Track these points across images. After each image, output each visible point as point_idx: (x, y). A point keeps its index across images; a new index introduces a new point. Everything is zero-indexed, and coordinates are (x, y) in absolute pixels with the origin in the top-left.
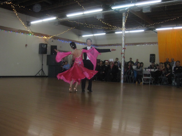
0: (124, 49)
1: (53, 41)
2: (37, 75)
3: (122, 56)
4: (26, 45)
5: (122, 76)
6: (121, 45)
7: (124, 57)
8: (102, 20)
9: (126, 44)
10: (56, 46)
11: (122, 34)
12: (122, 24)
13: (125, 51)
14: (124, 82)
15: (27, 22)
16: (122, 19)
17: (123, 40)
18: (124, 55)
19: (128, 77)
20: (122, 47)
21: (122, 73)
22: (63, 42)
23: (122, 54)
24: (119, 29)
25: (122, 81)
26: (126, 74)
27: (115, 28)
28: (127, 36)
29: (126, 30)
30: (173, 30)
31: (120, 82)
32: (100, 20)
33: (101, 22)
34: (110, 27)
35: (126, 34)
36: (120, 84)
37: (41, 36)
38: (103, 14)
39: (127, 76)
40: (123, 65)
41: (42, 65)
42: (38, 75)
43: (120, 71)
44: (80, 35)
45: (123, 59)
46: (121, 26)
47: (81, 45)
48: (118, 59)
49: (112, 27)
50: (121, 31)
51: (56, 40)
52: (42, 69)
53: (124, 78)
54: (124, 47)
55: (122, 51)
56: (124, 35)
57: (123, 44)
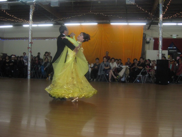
0: (31, 43)
3: (29, 51)
5: (29, 72)
7: (31, 52)
8: (6, 11)
9: (33, 38)
11: (28, 28)
13: (31, 45)
14: (31, 77)
17: (30, 34)
18: (31, 49)
19: (36, 72)
20: (29, 41)
21: (29, 68)
23: (28, 48)
24: (26, 22)
25: (29, 77)
26: (33, 70)
27: (21, 21)
28: (34, 30)
29: (33, 24)
30: (81, 26)
31: (27, 78)
32: (3, 10)
33: (5, 13)
34: (16, 19)
35: (33, 28)
36: (27, 80)
38: (9, 4)
39: (34, 71)
40: (29, 59)
43: (27, 66)
45: (30, 54)
46: (28, 19)
48: (26, 53)
49: (18, 19)
50: (28, 24)
53: (31, 74)
54: (31, 41)
55: (29, 45)
56: (31, 29)
57: (30, 38)
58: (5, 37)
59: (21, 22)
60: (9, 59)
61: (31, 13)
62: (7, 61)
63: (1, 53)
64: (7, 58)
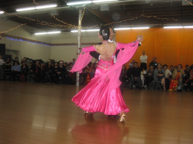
0: (80, 49)
1: (0, 39)
5: (78, 79)
6: (76, 44)
8: (56, 16)
9: (82, 44)
10: (5, 44)
11: (77, 33)
12: (78, 22)
13: (80, 51)
14: (80, 84)
16: (78, 17)
17: (79, 39)
20: (78, 46)
22: (12, 39)
23: (77, 54)
24: (75, 27)
25: (78, 84)
27: (70, 26)
28: (83, 36)
29: (83, 29)
30: (131, 30)
31: (76, 85)
32: (53, 16)
33: (55, 19)
34: (65, 25)
35: (82, 33)
36: (76, 87)
38: (58, 10)
44: (32, 33)
46: (77, 24)
47: (33, 43)
49: (67, 25)
50: (77, 29)
51: (4, 37)
54: (80, 47)
55: (77, 51)
56: (80, 34)
57: (79, 44)
58: (53, 43)
59: (70, 28)
60: (57, 65)
61: (80, 18)
62: (56, 67)
63: (49, 59)
64: (56, 64)
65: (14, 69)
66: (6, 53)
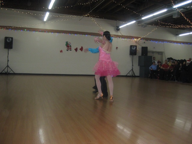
1: (144, 43)
2: (127, 75)
4: (117, 48)
10: (147, 47)
15: (117, 27)
22: (156, 42)
37: (132, 39)
41: (133, 65)
42: (129, 75)
44: (177, 34)
51: (148, 41)
52: (132, 70)
65: (151, 68)
66: (149, 54)
